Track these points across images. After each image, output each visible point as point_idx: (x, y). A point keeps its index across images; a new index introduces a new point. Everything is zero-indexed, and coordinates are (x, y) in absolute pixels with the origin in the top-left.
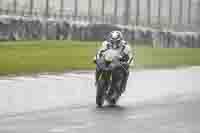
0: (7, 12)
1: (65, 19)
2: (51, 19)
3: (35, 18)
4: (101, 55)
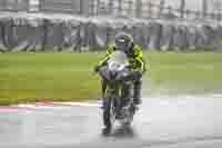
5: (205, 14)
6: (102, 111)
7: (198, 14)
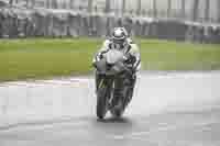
0: (64, 7)
1: (127, 14)
2: (112, 14)
3: (94, 14)
4: (101, 57)
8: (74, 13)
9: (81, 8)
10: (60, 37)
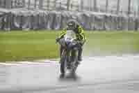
5: (82, 8)
6: (60, 65)
7: (78, 6)
8: (108, 15)
9: (112, 12)
10: (99, 30)
